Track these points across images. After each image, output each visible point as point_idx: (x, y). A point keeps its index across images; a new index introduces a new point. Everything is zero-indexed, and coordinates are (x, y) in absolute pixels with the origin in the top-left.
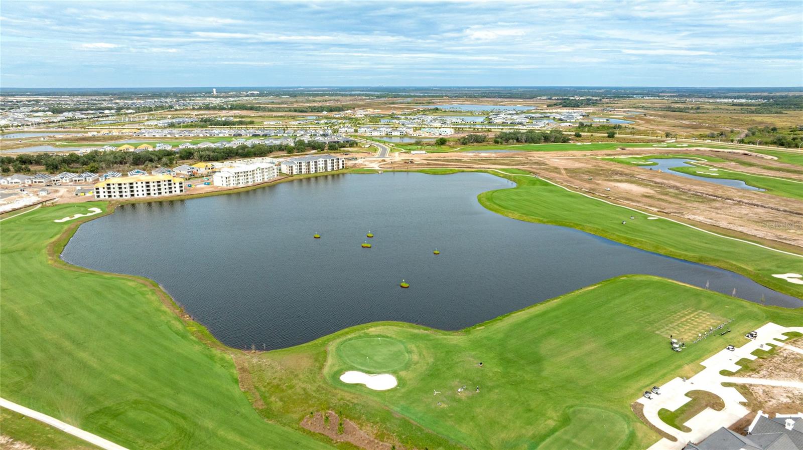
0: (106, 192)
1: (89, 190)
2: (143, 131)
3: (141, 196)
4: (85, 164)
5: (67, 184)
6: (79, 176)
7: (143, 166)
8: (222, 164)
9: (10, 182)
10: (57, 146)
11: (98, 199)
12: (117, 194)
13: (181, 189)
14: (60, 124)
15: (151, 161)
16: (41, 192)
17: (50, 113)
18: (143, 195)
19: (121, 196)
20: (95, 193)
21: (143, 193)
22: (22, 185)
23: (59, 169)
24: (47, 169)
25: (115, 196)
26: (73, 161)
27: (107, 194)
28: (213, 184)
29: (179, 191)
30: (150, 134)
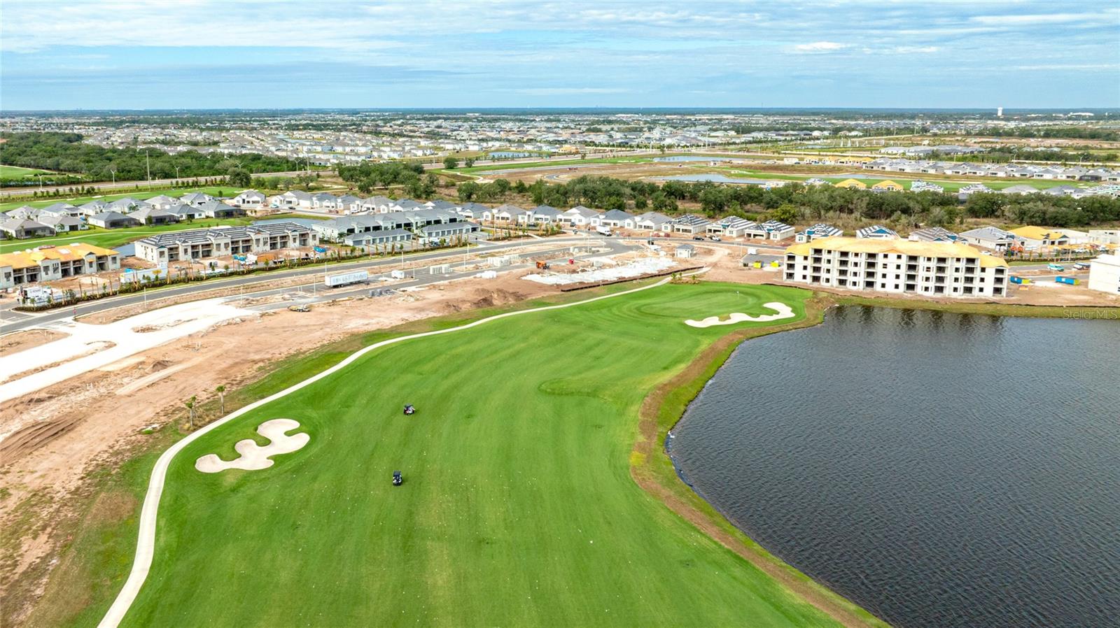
0: (809, 268)
1: (772, 259)
2: (878, 161)
3: (890, 288)
4: (772, 207)
5: (731, 241)
6: (758, 228)
7: (888, 221)
8: (1084, 234)
9: (638, 224)
10: (731, 175)
11: (789, 282)
12: (835, 276)
13: (998, 286)
14: (744, 146)
15: (906, 211)
16: (680, 251)
17: (733, 133)
18: (897, 286)
19: (842, 282)
20: (785, 267)
21: (897, 282)
22: (656, 232)
23: (723, 211)
24: (704, 210)
25: (828, 280)
26: (752, 199)
27: (809, 272)
28: (1086, 284)
29: (992, 290)
30: (894, 166)
